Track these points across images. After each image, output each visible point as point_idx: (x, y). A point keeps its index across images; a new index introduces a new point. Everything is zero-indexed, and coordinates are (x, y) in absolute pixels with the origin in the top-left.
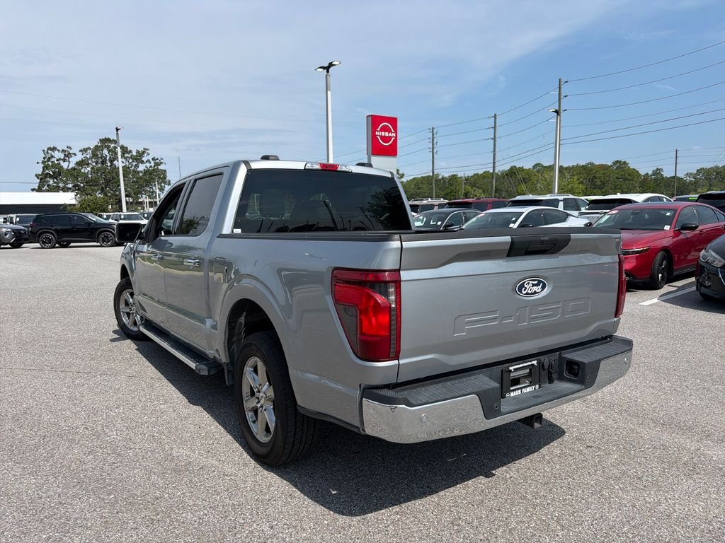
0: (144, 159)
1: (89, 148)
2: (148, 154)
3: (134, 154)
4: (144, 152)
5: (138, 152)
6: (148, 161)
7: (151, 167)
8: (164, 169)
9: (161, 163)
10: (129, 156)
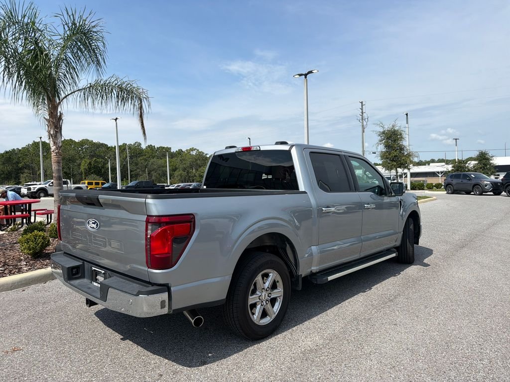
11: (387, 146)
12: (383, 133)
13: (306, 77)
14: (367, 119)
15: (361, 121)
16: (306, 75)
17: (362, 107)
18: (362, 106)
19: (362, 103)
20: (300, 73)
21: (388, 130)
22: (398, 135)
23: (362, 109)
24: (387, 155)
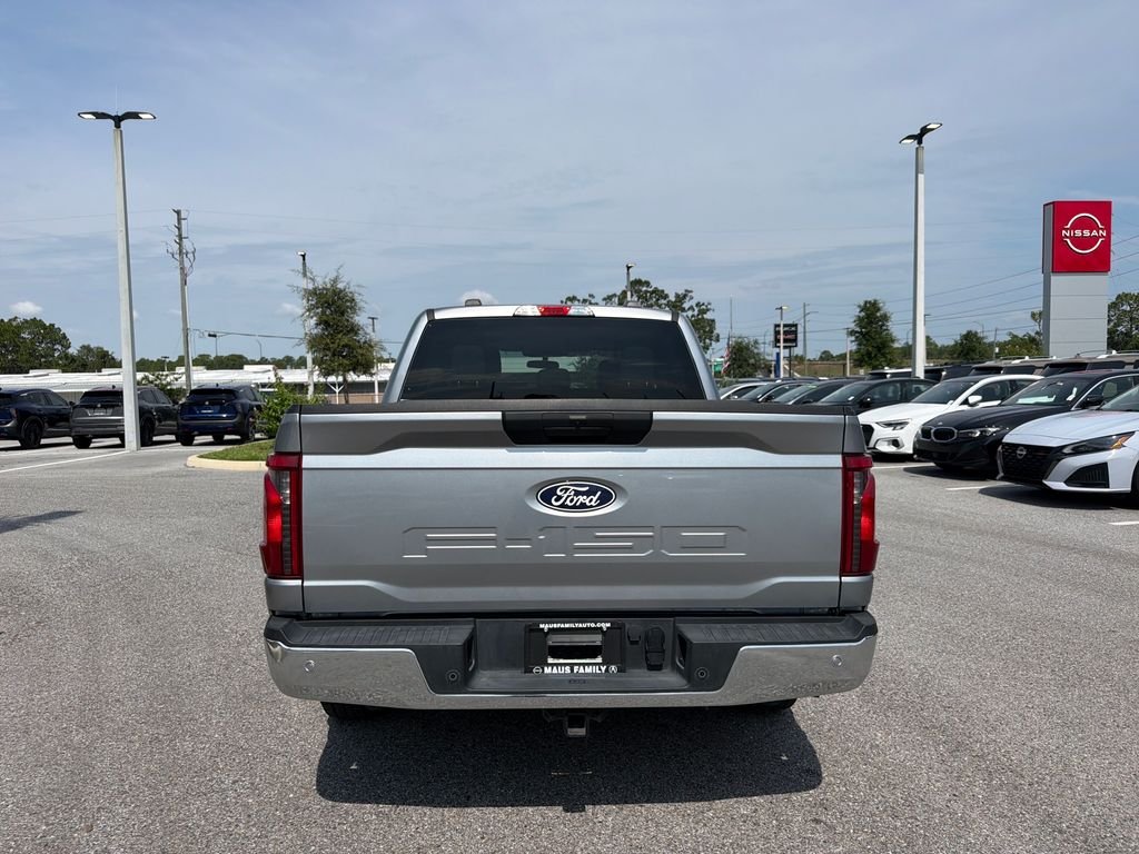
0: (686, 306)
1: (615, 295)
2: (692, 298)
3: (672, 298)
4: (685, 296)
5: (677, 296)
6: (691, 308)
7: (693, 316)
8: (712, 318)
9: (708, 310)
10: (665, 302)
11: (323, 322)
12: (314, 293)
13: (118, 126)
14: (193, 253)
15: (177, 256)
16: (118, 120)
17: (179, 223)
18: (179, 220)
19: (178, 213)
20: (100, 111)
21: (324, 289)
22: (347, 301)
23: (179, 229)
24: (327, 344)
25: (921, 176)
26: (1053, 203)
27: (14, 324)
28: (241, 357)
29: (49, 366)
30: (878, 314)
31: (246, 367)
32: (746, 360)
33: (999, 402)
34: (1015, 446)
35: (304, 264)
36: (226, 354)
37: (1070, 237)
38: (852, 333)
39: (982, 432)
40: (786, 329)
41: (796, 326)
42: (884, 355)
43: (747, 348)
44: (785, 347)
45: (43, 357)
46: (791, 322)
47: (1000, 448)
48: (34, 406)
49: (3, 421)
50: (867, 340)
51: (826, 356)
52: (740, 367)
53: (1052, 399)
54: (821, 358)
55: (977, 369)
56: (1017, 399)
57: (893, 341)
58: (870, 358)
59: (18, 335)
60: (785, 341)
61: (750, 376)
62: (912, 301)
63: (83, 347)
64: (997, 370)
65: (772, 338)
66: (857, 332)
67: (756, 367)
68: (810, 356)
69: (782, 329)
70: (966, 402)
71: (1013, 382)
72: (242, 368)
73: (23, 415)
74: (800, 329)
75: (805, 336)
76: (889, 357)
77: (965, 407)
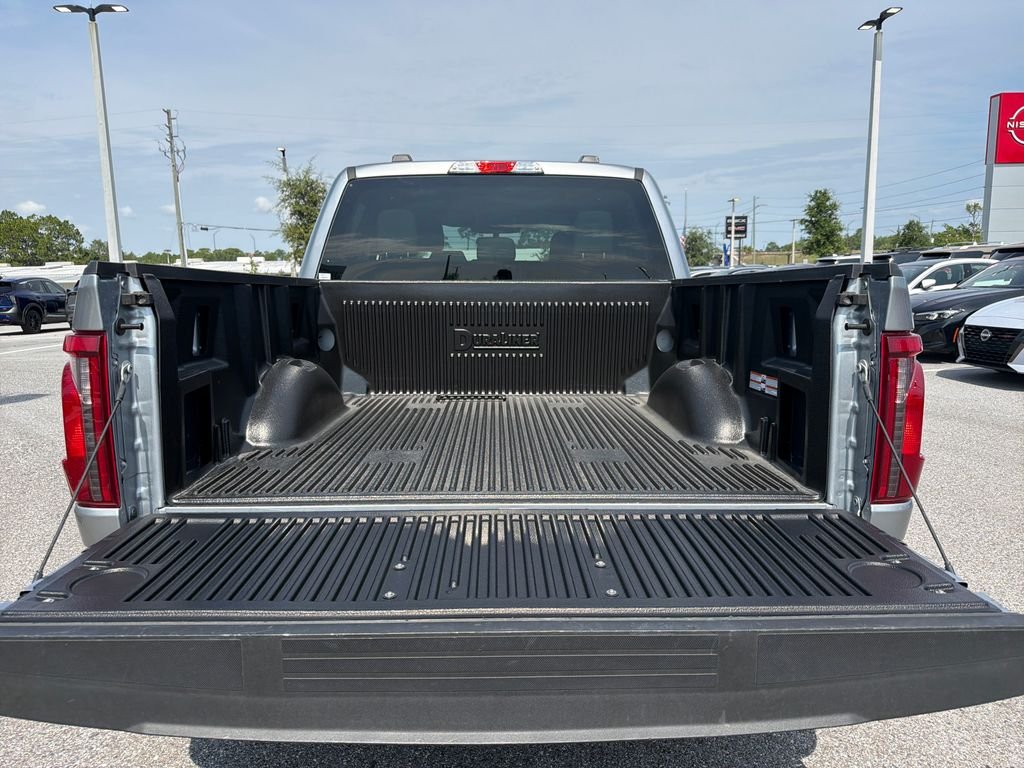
12: (288, 184)
13: (92, 19)
14: (184, 151)
15: (169, 154)
16: (93, 13)
17: (169, 122)
18: (169, 120)
19: (168, 112)
21: (297, 180)
22: (319, 191)
23: (169, 128)
24: (301, 233)
25: (879, 64)
26: (1000, 95)
27: (32, 220)
28: (237, 251)
29: (65, 258)
30: (828, 203)
31: (238, 258)
32: (699, 250)
33: (955, 285)
34: (979, 329)
35: (284, 160)
36: (223, 248)
37: (1015, 129)
38: (802, 221)
39: (940, 314)
40: (737, 221)
41: (746, 218)
42: (832, 243)
43: (701, 238)
44: (736, 238)
45: (59, 250)
46: (741, 215)
47: (962, 331)
48: (33, 293)
49: (4, 307)
50: (817, 229)
51: (772, 247)
52: (693, 256)
53: (1008, 283)
54: (768, 250)
55: (925, 255)
56: (973, 282)
57: (841, 230)
58: (818, 246)
59: (36, 231)
60: (737, 232)
61: (702, 265)
62: (863, 193)
63: (95, 242)
64: (946, 255)
65: (723, 229)
66: (806, 221)
67: (709, 258)
68: (758, 247)
69: (733, 221)
70: (919, 286)
71: (967, 266)
72: (236, 260)
73: (23, 302)
74: (749, 221)
75: (754, 227)
76: (837, 244)
77: (919, 291)
